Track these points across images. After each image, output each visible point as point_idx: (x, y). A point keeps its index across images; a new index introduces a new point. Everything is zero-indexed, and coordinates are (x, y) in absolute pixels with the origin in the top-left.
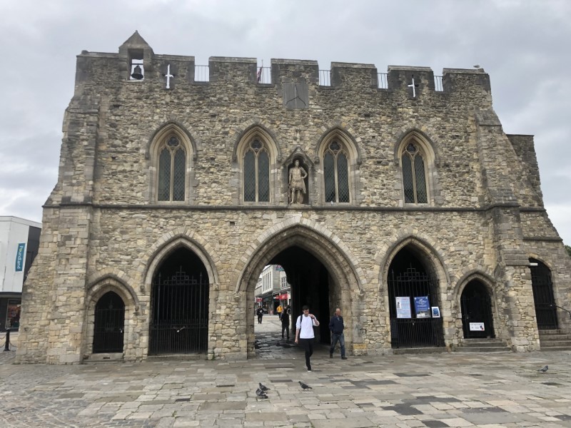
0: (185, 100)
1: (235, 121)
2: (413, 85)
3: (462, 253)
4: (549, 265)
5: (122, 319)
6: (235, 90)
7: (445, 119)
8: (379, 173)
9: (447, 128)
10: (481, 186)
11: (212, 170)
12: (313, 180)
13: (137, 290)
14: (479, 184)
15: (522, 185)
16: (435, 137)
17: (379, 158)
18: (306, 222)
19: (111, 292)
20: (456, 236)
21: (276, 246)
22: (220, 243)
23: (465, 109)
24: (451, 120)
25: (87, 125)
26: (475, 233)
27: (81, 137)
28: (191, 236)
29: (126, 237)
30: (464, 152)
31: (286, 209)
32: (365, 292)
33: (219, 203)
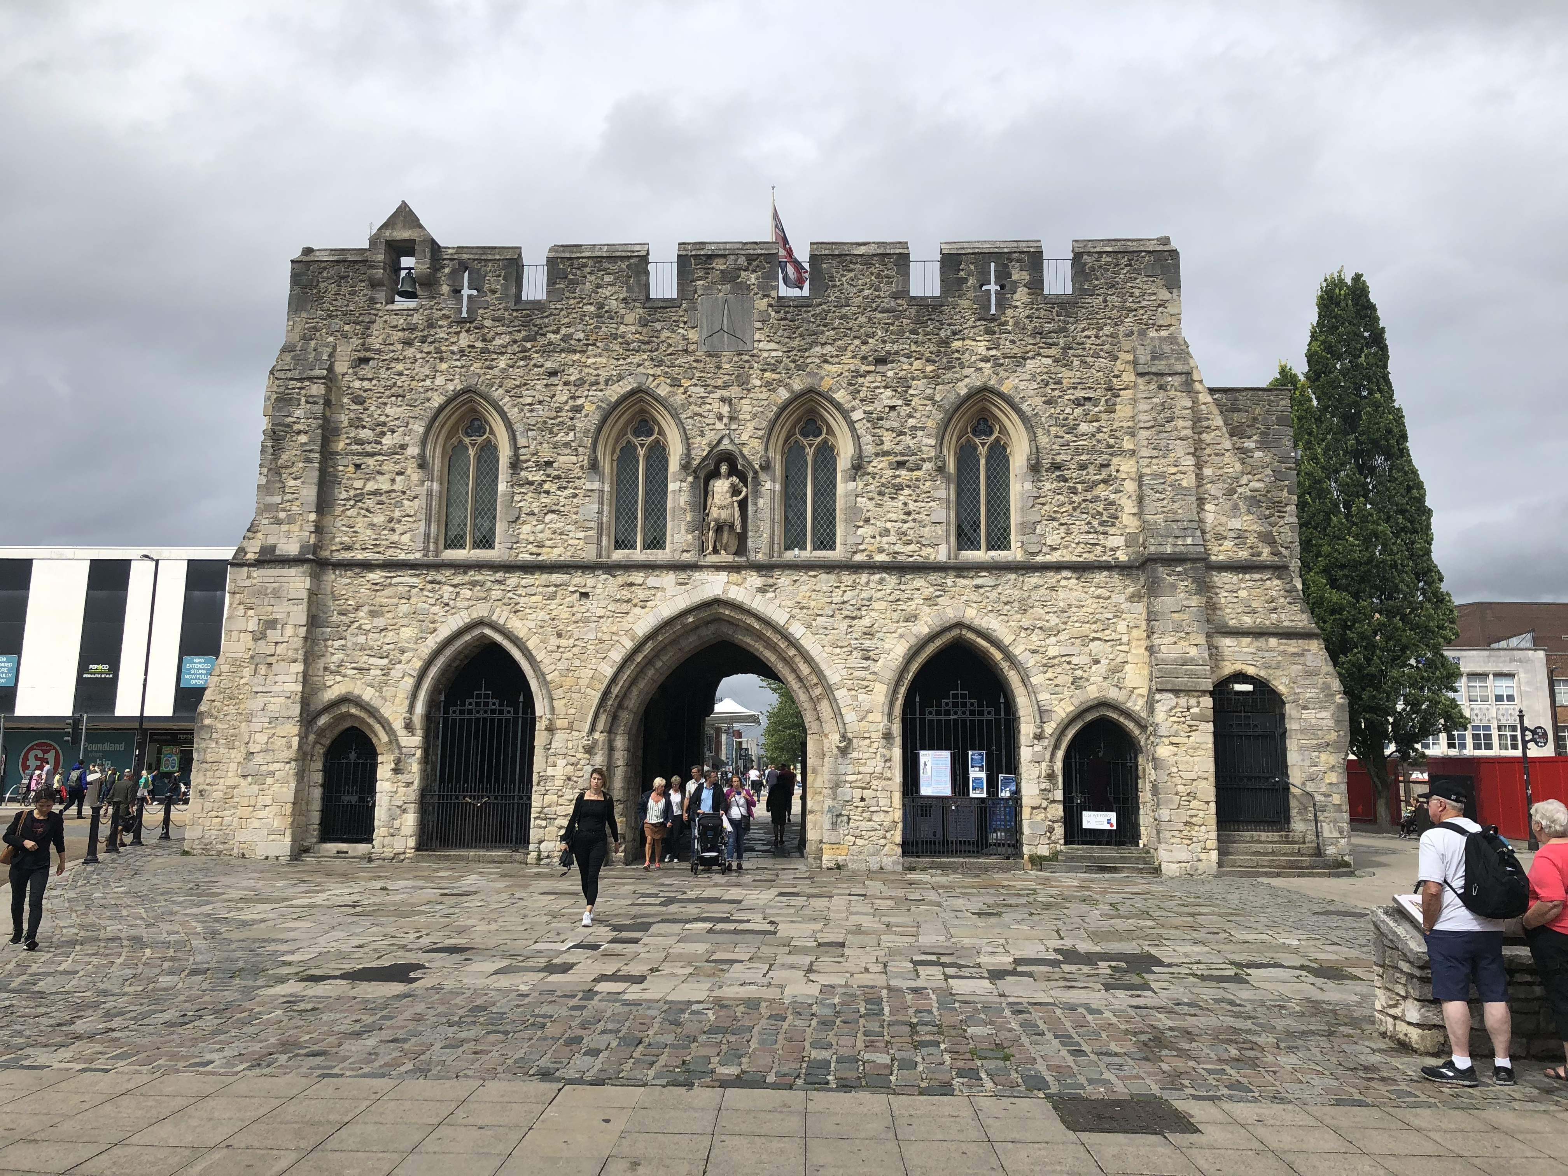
0: (498, 342)
1: (596, 383)
2: (993, 287)
3: (1075, 660)
4: (1282, 689)
5: (373, 780)
6: (599, 316)
7: (1062, 361)
8: (899, 488)
9: (1064, 381)
10: (1135, 510)
11: (546, 486)
12: (757, 503)
13: (398, 725)
14: (1129, 506)
15: (1236, 507)
16: (1032, 403)
17: (902, 455)
18: (736, 594)
19: (353, 728)
20: (1065, 623)
22: (559, 635)
23: (1111, 336)
24: (1076, 363)
25: (307, 402)
26: (1110, 616)
27: (296, 427)
28: (501, 622)
29: (380, 622)
31: (695, 566)
32: (850, 740)
33: (559, 553)
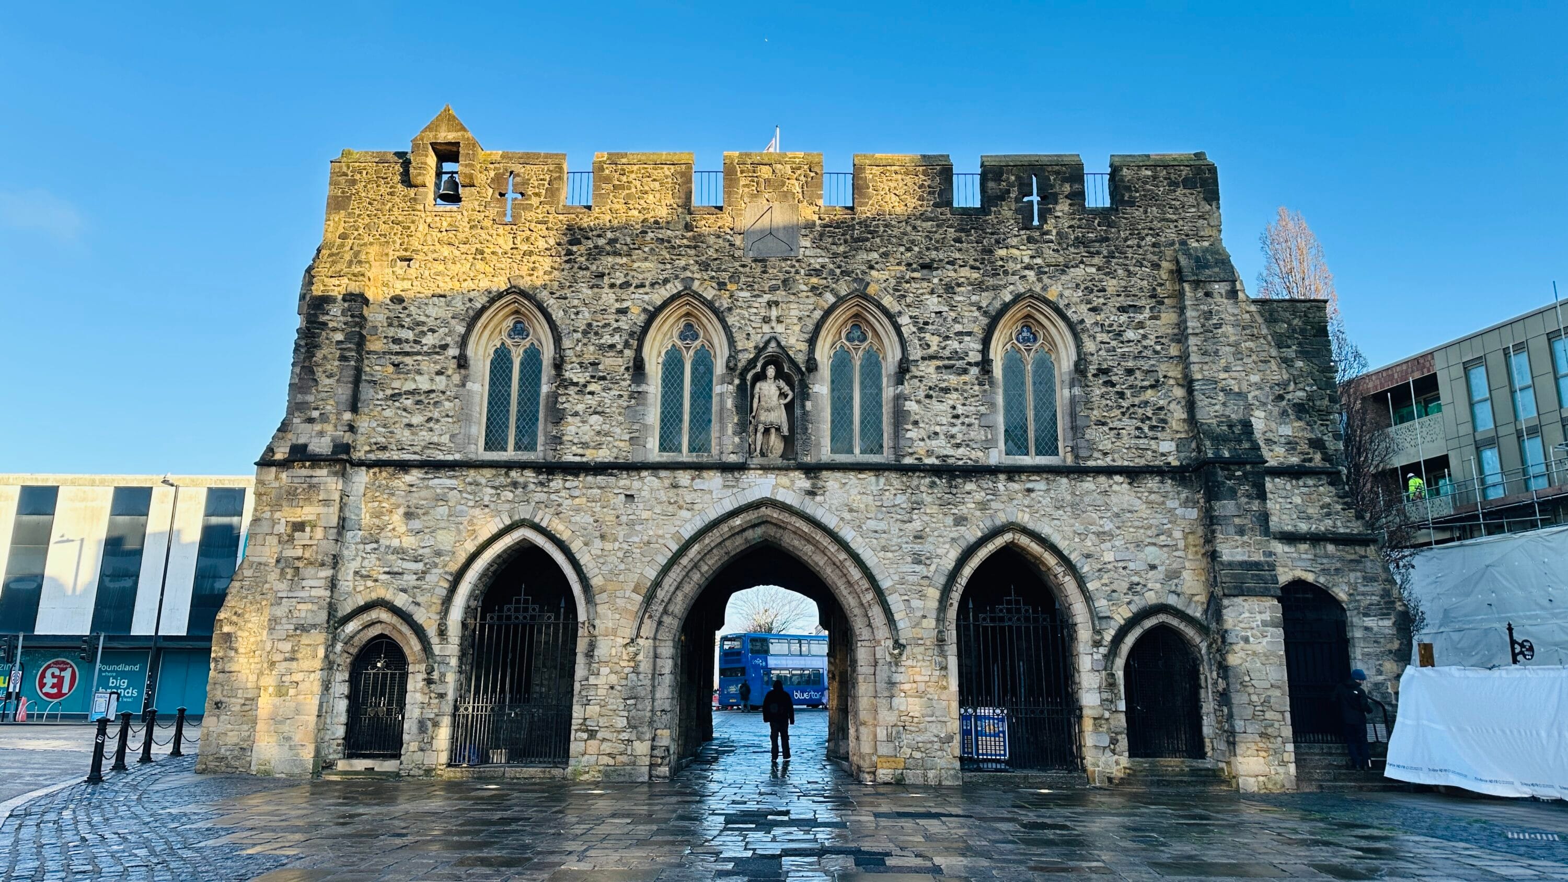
0: (543, 244)
1: (642, 286)
3: (1131, 565)
4: (1342, 596)
5: (403, 691)
7: (1106, 269)
8: (946, 390)
9: (1109, 289)
10: (1185, 416)
11: (591, 388)
12: (803, 406)
13: (432, 631)
14: (1178, 413)
15: (1284, 413)
16: (1078, 312)
17: (949, 359)
18: (783, 496)
19: (382, 636)
20: (1118, 528)
21: (719, 545)
22: (602, 537)
23: (1154, 245)
24: (1120, 271)
26: (1165, 521)
28: (544, 524)
29: (415, 524)
30: (1145, 343)
31: (742, 467)
32: (904, 646)
33: (604, 455)
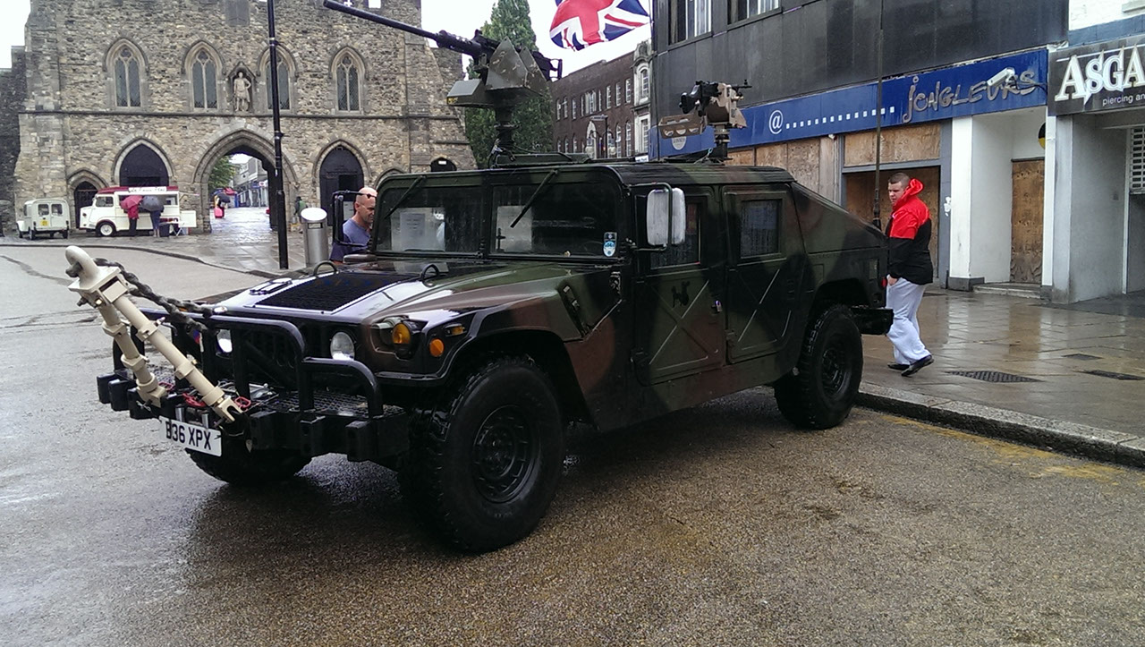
0: (134, 16)
1: (181, 36)
3: (383, 153)
4: (456, 161)
6: (180, 6)
8: (314, 85)
10: (405, 97)
12: (256, 90)
13: (108, 180)
14: (403, 95)
16: (366, 53)
17: (315, 71)
18: (249, 127)
19: (86, 182)
20: (380, 139)
21: (224, 147)
22: (175, 144)
25: (48, 41)
26: (396, 136)
28: (150, 138)
29: (93, 138)
30: (392, 67)
31: (233, 116)
32: (299, 184)
33: (171, 110)
